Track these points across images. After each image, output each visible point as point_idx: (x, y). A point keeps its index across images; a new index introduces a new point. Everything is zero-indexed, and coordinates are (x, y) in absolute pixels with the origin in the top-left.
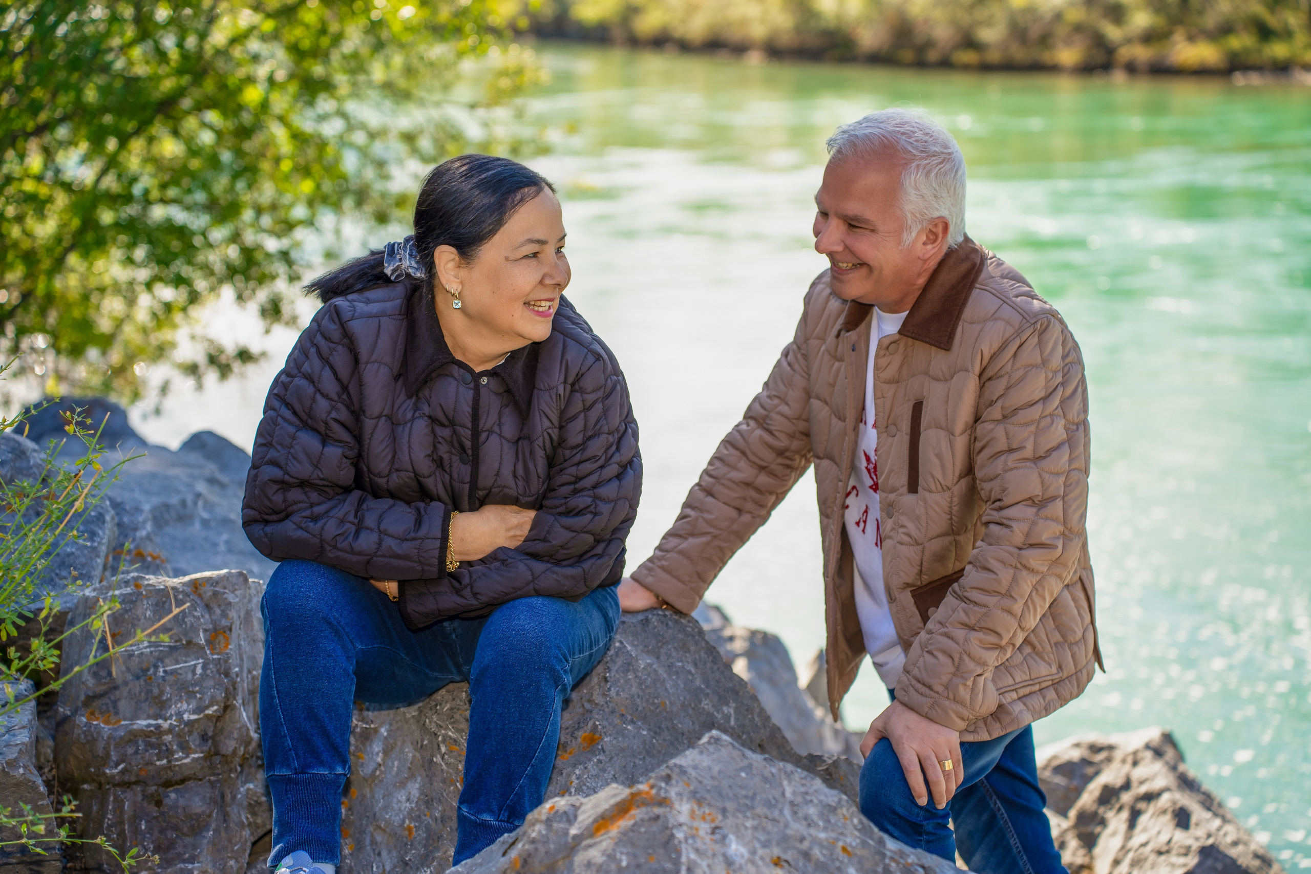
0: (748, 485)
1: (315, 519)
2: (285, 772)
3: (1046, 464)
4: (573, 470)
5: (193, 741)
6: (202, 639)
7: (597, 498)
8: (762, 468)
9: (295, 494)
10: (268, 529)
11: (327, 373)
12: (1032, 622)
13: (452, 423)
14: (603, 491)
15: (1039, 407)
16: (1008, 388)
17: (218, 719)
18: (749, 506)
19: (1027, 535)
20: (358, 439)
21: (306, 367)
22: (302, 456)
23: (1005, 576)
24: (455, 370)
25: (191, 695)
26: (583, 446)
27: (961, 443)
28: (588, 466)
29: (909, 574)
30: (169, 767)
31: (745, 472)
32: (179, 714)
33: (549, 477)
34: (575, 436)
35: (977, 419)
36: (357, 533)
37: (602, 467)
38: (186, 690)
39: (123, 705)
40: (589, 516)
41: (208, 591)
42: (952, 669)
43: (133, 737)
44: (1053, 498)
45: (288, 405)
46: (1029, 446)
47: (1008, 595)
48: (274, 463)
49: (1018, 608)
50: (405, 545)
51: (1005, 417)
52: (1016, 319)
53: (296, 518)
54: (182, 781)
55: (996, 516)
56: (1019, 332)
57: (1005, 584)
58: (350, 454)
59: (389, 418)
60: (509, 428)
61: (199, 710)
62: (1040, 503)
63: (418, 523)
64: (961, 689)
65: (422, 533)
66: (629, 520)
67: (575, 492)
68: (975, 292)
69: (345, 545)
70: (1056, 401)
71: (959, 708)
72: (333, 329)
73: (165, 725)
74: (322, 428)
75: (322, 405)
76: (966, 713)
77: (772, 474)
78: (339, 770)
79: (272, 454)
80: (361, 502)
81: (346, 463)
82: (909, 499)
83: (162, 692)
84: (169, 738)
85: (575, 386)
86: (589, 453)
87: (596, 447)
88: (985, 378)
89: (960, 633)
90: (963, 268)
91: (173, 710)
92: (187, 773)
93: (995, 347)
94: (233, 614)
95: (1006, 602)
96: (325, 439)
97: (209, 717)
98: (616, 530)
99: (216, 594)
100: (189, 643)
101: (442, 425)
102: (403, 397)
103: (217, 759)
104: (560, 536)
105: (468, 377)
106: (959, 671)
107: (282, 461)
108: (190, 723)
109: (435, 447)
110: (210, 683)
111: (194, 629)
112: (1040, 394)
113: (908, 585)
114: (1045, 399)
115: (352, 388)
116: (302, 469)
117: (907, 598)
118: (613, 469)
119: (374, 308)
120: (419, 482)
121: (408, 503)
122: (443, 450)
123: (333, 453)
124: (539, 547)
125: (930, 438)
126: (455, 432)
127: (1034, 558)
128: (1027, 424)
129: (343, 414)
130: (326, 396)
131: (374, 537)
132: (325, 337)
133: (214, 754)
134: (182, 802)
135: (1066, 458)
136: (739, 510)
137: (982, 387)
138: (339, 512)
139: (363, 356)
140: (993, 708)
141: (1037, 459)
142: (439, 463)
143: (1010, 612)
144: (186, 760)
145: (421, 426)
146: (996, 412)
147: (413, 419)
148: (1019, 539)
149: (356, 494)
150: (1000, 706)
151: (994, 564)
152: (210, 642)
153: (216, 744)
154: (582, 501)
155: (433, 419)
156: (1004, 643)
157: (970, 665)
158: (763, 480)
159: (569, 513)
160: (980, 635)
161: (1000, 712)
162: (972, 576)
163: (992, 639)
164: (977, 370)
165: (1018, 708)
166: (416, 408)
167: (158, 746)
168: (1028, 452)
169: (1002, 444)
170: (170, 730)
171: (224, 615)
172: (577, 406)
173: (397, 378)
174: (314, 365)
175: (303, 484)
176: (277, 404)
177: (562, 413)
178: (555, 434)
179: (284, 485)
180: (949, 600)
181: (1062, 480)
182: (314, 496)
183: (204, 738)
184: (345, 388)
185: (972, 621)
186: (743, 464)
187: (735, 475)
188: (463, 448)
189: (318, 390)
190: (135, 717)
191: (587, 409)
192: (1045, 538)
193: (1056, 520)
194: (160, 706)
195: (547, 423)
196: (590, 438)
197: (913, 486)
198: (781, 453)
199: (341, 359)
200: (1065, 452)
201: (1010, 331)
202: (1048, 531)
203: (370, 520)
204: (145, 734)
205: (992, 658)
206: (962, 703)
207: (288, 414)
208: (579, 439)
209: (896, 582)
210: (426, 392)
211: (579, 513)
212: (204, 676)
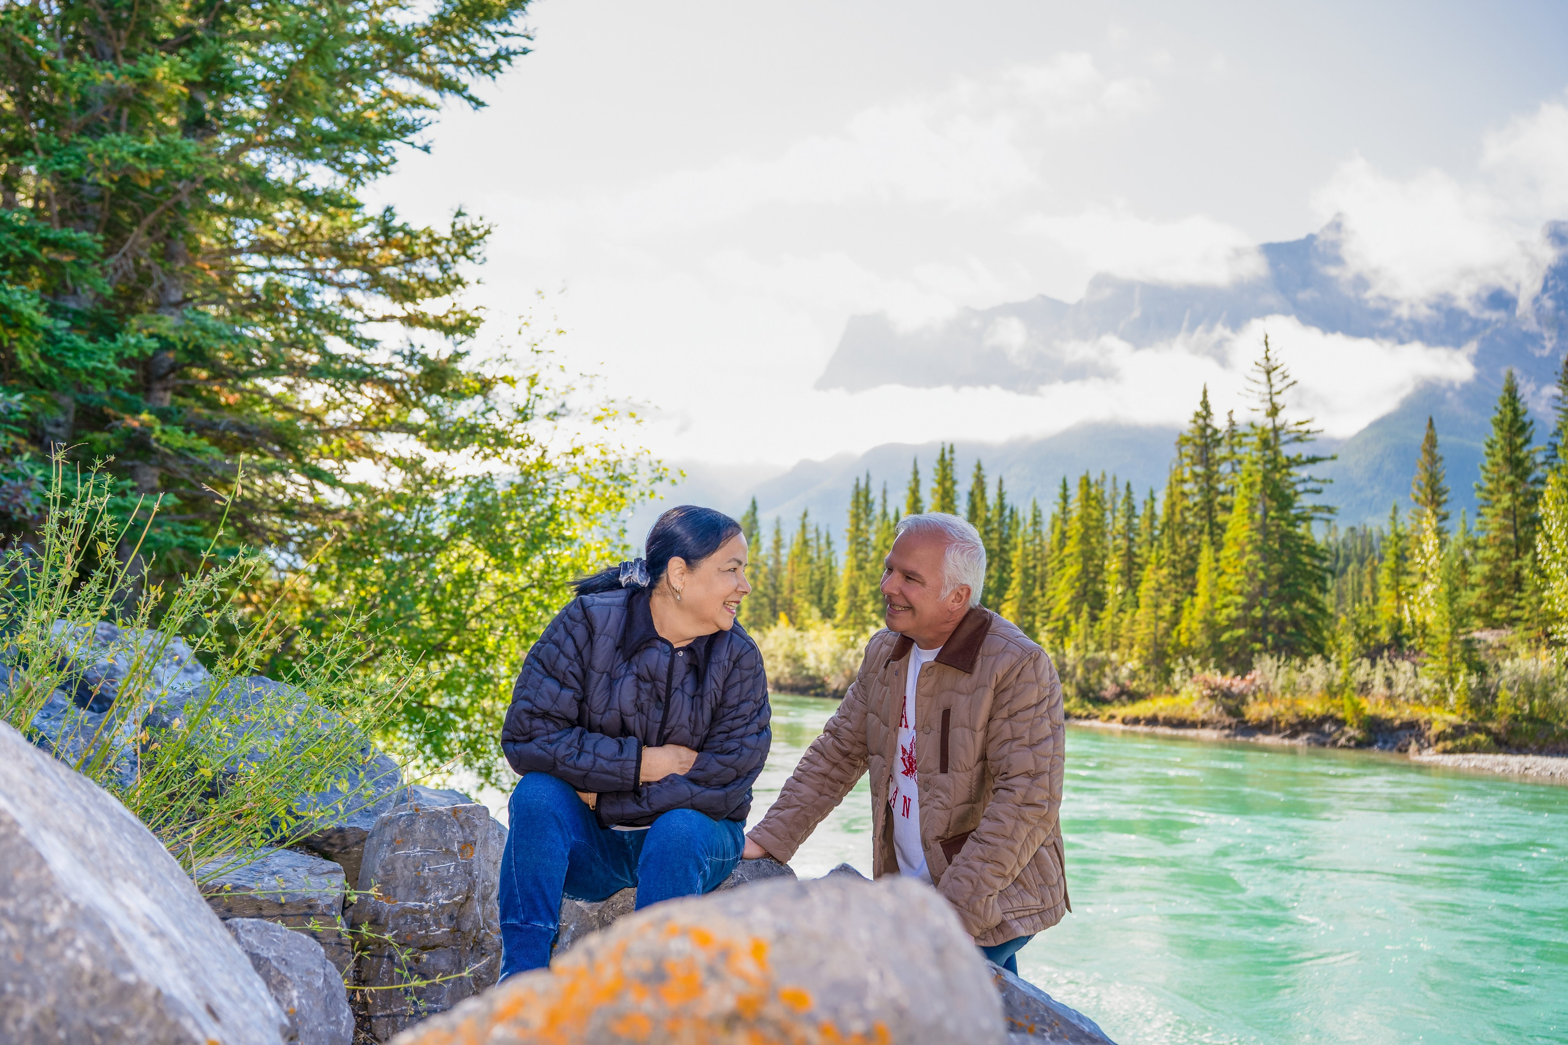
0: (825, 775)
1: (551, 743)
2: (514, 922)
3: (1038, 749)
4: (729, 723)
5: (444, 919)
6: (456, 848)
7: (742, 745)
8: (835, 765)
9: (537, 723)
10: (518, 747)
11: (569, 641)
12: (1026, 860)
13: (653, 679)
14: (748, 741)
15: (1033, 710)
16: (1013, 697)
17: (462, 905)
18: (826, 790)
19: (1025, 797)
20: (584, 688)
21: (555, 637)
22: (546, 695)
23: (1010, 823)
24: (659, 643)
25: (445, 886)
26: (737, 707)
27: (980, 736)
28: (739, 722)
29: (940, 830)
30: (426, 936)
31: (824, 766)
32: (436, 899)
33: (711, 726)
34: (732, 700)
35: (990, 719)
36: (579, 755)
37: (747, 724)
38: (442, 883)
39: (400, 891)
40: (735, 756)
41: (462, 816)
42: (971, 890)
43: (404, 912)
44: (1043, 773)
45: (540, 661)
46: (1027, 737)
47: (1012, 838)
48: (527, 699)
49: (1018, 848)
50: (612, 765)
51: (1010, 716)
52: (1019, 652)
53: (538, 741)
54: (434, 947)
55: (1003, 784)
56: (1021, 660)
57: (1010, 830)
58: (579, 697)
59: (609, 674)
60: (689, 688)
61: (449, 897)
62: (1033, 776)
63: (621, 750)
64: (978, 905)
65: (624, 756)
66: (759, 768)
67: (728, 738)
68: (988, 637)
69: (570, 763)
70: (1044, 708)
71: (976, 918)
72: (578, 613)
73: (426, 906)
74: (561, 677)
75: (563, 662)
76: (981, 923)
77: (841, 769)
78: (551, 926)
79: (525, 693)
80: (582, 734)
81: (575, 703)
82: (942, 777)
83: (426, 883)
84: (427, 915)
85: (736, 663)
86: (741, 712)
87: (747, 708)
88: (999, 692)
89: (978, 865)
90: (980, 622)
91: (432, 896)
92: (438, 942)
93: (1006, 669)
94: (477, 833)
95: (1010, 843)
96: (563, 685)
97: (455, 903)
98: (750, 773)
99: (468, 818)
100: (448, 850)
101: (646, 681)
102: (621, 660)
103: (458, 934)
104: (715, 767)
105: (668, 648)
106: (976, 892)
107: (532, 697)
108: (443, 906)
109: (638, 697)
110: (459, 879)
111: (452, 841)
112: (1034, 701)
113: (938, 838)
114: (1037, 705)
115: (585, 653)
116: (545, 703)
117: (938, 847)
118: (753, 728)
119: (607, 600)
120: (623, 720)
121: (613, 736)
122: (644, 697)
123: (567, 694)
124: (699, 775)
125: (957, 734)
126: (655, 686)
127: (1028, 812)
128: (1025, 722)
129: (577, 670)
130: (567, 656)
131: (590, 758)
132: (570, 618)
133: (457, 929)
134: (432, 961)
135: (1051, 746)
136: (821, 794)
137: (995, 697)
138: (567, 739)
139: (598, 630)
140: (999, 921)
141: (1032, 746)
142: (640, 709)
143: (1012, 851)
144: (439, 932)
145: (630, 680)
146: (1004, 713)
147: (625, 676)
148: (1019, 798)
149: (578, 729)
150: (1003, 922)
151: (1002, 816)
152: (461, 851)
153: (458, 923)
154: (733, 745)
155: (638, 677)
156: (1007, 873)
157: (985, 887)
158: (835, 773)
159: (721, 753)
160: (992, 866)
161: (1001, 926)
162: (985, 825)
163: (1000, 869)
164: (993, 686)
165: (1015, 924)
166: (628, 668)
167: (420, 920)
168: (1026, 741)
169: (1007, 734)
170: (429, 911)
171: (472, 833)
172: (736, 678)
173: (617, 648)
174: (561, 635)
175: (545, 715)
176: (532, 660)
177: (726, 681)
178: (719, 694)
179: (531, 714)
180: (969, 842)
181: (1048, 761)
182: (551, 726)
183: (451, 918)
184: (579, 653)
185: (987, 856)
186: (821, 761)
187: (816, 768)
188: (659, 698)
189: (562, 652)
190: (407, 899)
191: (742, 682)
192: (1037, 799)
193: (1044, 788)
194: (424, 892)
195: (714, 686)
196: (743, 702)
197: (944, 768)
198: (846, 755)
199: (580, 632)
200: (1050, 744)
201: (1015, 659)
202: (1038, 796)
203: (589, 746)
204: (413, 911)
205: (999, 884)
206: (979, 915)
207: (539, 667)
208: (735, 701)
209: (931, 835)
210: (636, 658)
211: (730, 753)
212: (455, 874)
